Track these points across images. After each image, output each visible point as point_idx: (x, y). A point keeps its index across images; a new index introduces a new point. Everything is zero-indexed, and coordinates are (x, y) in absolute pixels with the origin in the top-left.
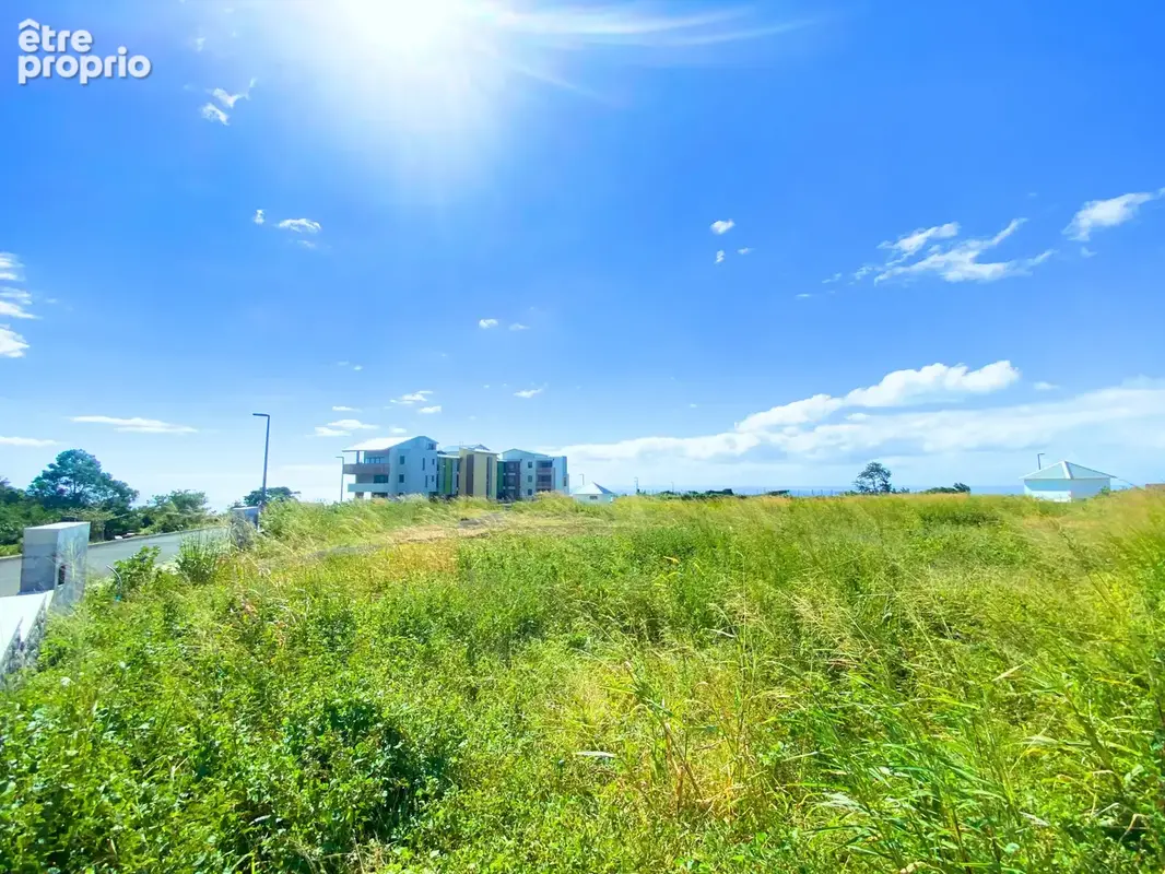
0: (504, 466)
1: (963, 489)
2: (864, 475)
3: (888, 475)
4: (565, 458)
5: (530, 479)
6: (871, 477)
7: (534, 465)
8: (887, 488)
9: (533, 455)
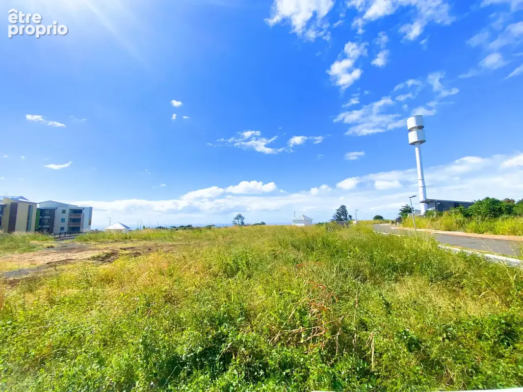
0: (42, 212)
1: (263, 224)
2: (236, 218)
3: (244, 219)
4: (91, 209)
5: (63, 220)
6: (238, 219)
7: (67, 212)
8: (243, 223)
9: (67, 205)
